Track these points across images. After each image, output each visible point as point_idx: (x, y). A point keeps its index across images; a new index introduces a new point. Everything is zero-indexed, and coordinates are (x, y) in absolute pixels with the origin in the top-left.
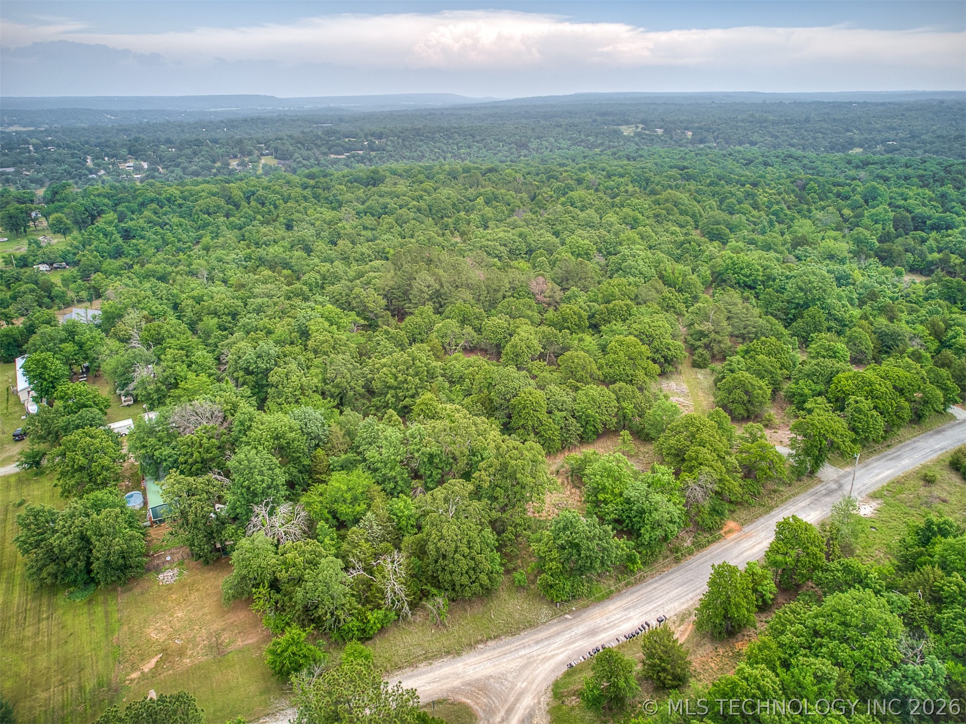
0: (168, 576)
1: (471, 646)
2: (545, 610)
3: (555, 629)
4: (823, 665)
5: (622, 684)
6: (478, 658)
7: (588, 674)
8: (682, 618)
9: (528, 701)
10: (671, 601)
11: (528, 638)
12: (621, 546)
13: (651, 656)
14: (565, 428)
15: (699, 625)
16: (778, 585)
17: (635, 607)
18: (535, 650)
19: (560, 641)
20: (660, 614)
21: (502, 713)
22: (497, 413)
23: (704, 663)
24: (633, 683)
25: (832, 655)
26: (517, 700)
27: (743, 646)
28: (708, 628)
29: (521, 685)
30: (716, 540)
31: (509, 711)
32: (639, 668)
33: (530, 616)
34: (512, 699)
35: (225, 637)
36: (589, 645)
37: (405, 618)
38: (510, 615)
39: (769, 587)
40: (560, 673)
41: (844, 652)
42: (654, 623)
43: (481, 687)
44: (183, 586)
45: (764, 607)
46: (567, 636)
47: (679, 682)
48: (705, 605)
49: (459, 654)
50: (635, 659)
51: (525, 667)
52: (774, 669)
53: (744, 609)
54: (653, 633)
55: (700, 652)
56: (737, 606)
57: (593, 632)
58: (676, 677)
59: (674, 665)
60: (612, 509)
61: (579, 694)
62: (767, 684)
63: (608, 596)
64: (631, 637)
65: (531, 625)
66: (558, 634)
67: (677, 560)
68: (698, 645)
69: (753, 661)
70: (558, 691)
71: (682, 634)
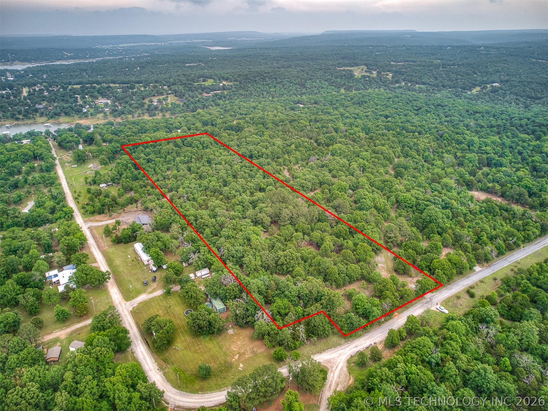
0: (231, 331)
1: (324, 350)
2: (343, 341)
3: (346, 346)
4: (413, 355)
5: (365, 360)
6: (327, 354)
7: (356, 358)
8: (381, 342)
9: (341, 365)
10: (378, 337)
11: (339, 348)
12: (364, 322)
13: (372, 353)
14: (344, 280)
15: (385, 345)
16: (407, 333)
17: (368, 339)
18: (341, 351)
19: (348, 349)
20: (375, 342)
21: (335, 368)
22: (321, 274)
23: (386, 355)
24: (368, 360)
25: (416, 353)
26: (338, 364)
27: (396, 350)
28: (387, 345)
29: (339, 361)
30: (391, 318)
31: (337, 367)
32: (369, 356)
33: (339, 342)
34: (337, 364)
35: (255, 349)
36: (356, 350)
37: (305, 343)
38: (334, 342)
39: (404, 334)
40: (349, 358)
41: (419, 352)
42: (373, 344)
43: (329, 361)
44: (236, 334)
45: (402, 339)
46: (350, 347)
47: (380, 359)
48: (387, 339)
49: (321, 353)
50: (368, 354)
51: (339, 356)
52: (402, 356)
53: (396, 340)
54: (373, 347)
55: (385, 352)
56: (395, 340)
57: (356, 347)
58: (379, 358)
59: (378, 355)
60: (361, 311)
61: (354, 363)
62: (400, 360)
63: (360, 336)
64: (367, 348)
65: (340, 345)
66: (347, 347)
67: (380, 325)
68: (385, 350)
69: (398, 354)
70: (349, 362)
71: (380, 347)
